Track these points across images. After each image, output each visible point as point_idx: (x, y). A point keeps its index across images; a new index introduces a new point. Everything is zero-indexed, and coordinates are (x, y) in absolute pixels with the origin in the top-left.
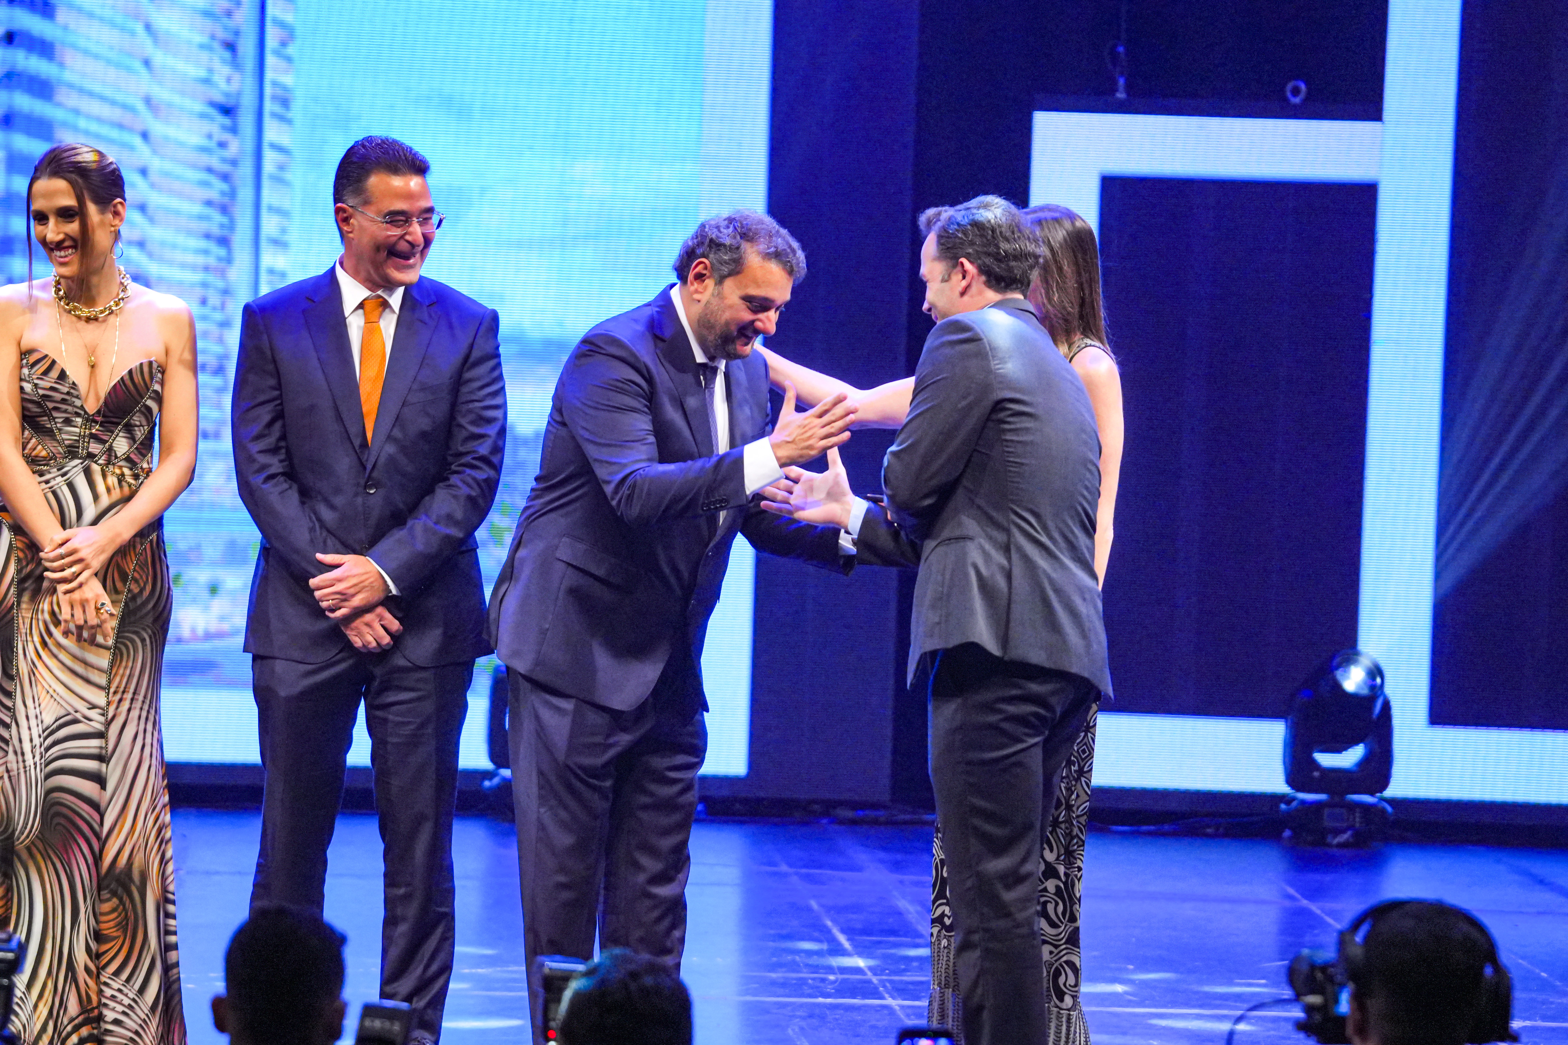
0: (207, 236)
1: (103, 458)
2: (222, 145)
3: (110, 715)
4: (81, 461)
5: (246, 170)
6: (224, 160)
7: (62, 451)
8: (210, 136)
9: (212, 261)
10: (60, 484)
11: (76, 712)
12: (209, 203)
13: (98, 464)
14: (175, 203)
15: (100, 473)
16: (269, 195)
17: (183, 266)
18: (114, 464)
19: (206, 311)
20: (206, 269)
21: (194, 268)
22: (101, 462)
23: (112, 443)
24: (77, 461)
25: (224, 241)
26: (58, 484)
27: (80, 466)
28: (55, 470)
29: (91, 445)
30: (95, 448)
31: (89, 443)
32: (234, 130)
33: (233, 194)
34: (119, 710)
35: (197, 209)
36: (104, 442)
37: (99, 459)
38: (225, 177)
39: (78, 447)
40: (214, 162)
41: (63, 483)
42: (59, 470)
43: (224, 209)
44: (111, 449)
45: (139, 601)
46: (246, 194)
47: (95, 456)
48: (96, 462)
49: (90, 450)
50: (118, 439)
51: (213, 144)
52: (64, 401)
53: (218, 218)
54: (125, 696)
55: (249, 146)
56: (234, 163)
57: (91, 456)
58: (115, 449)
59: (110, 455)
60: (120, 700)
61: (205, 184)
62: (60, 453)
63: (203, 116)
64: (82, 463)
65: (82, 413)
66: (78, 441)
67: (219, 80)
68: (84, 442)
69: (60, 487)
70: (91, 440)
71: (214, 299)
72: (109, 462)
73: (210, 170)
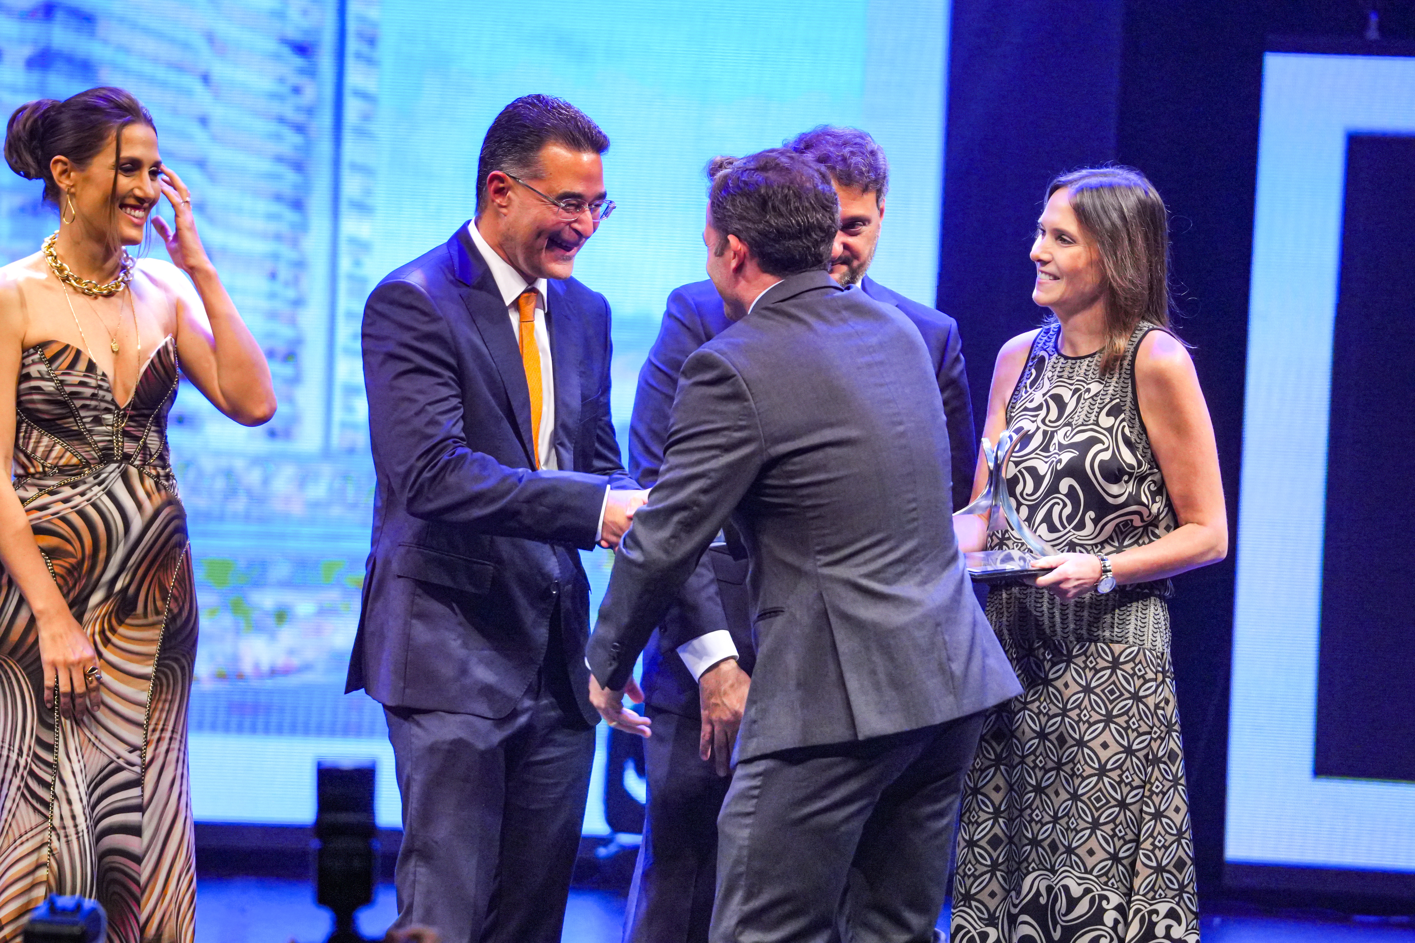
0: (278, 198)
1: (138, 458)
2: (297, 90)
3: (148, 758)
4: (116, 465)
5: (325, 120)
6: (298, 109)
7: (96, 456)
8: (281, 80)
9: (283, 228)
10: (99, 495)
11: (119, 758)
12: (279, 159)
13: (134, 466)
14: (239, 158)
15: (138, 476)
16: (351, 150)
17: (253, 234)
18: (149, 464)
19: (278, 287)
20: (278, 237)
21: (264, 236)
22: (137, 463)
23: (145, 439)
24: (113, 466)
25: (298, 205)
26: (96, 495)
27: (118, 471)
28: (91, 479)
29: (125, 444)
30: (130, 447)
31: (123, 442)
32: (311, 72)
33: (307, 148)
34: (158, 751)
35: (266, 166)
36: (137, 439)
37: (135, 459)
38: (300, 129)
39: (112, 449)
40: (288, 111)
41: (102, 492)
42: (95, 478)
43: (299, 166)
44: (145, 447)
45: (179, 622)
46: (324, 147)
47: (131, 456)
48: (131, 464)
49: (125, 450)
50: (151, 434)
51: (284, 89)
52: (94, 396)
53: (291, 176)
54: (163, 735)
55: (328, 91)
56: (310, 111)
57: (127, 457)
58: (149, 446)
59: (144, 454)
60: (159, 740)
61: (278, 137)
62: (94, 459)
63: (276, 57)
64: (119, 467)
65: (113, 407)
66: (111, 441)
67: (294, 14)
68: (118, 441)
69: (99, 498)
70: (125, 439)
71: (284, 273)
72: (144, 462)
73: (281, 120)
